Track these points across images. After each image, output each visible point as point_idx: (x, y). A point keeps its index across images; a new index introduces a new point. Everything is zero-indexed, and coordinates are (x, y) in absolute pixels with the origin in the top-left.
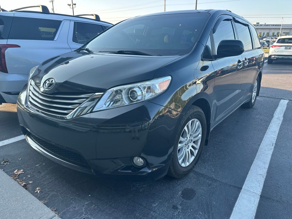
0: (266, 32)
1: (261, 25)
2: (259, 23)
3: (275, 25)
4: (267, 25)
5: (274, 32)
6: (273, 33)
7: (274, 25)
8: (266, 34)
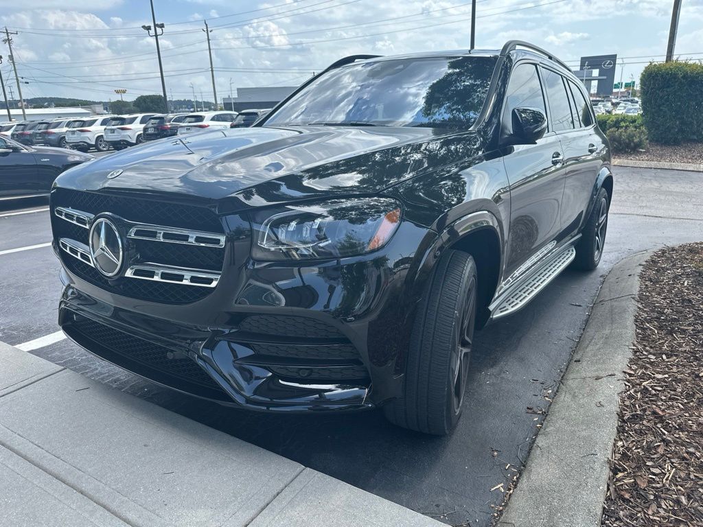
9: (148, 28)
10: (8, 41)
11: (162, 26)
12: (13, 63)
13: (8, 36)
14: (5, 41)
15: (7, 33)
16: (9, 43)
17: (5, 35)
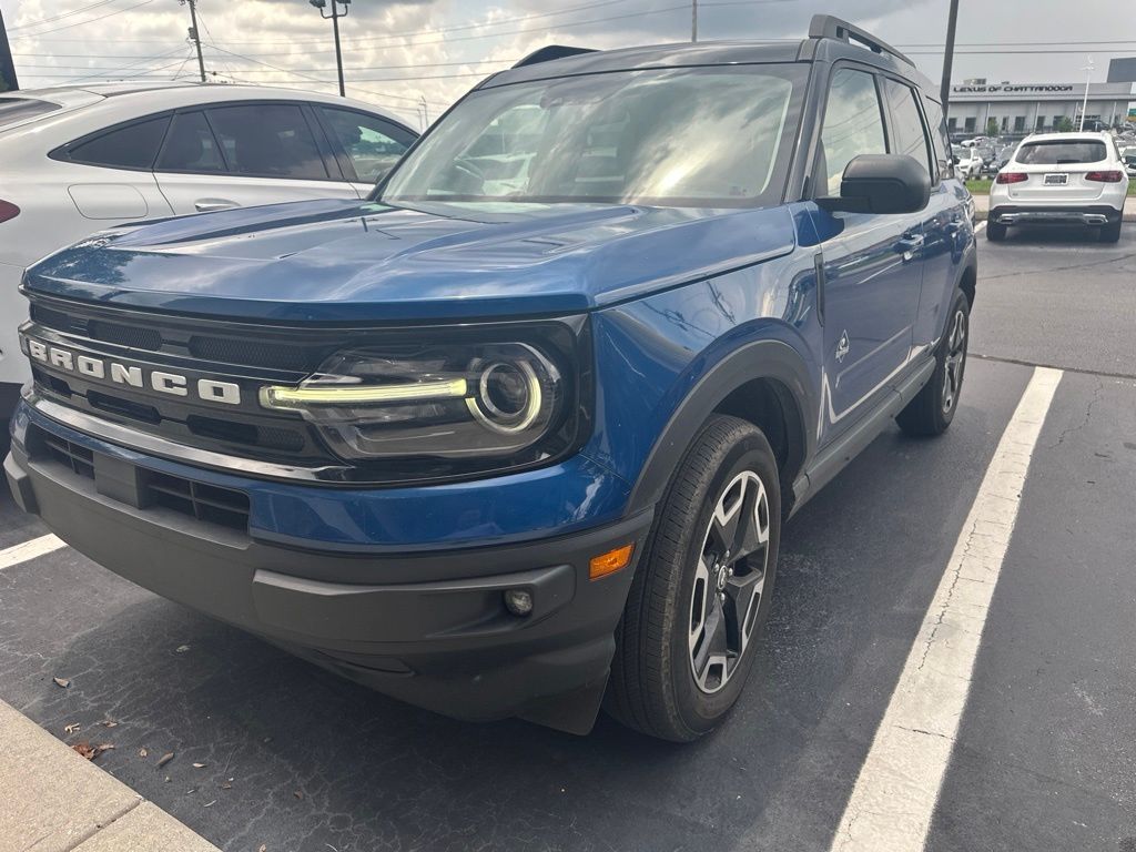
0: (1012, 114)
1: (995, 89)
2: (984, 81)
3: (1047, 89)
4: (1016, 89)
5: (1042, 115)
6: (1041, 120)
7: (1041, 89)
8: (1011, 123)
9: (321, 4)
12: (198, 43)
16: (191, 5)
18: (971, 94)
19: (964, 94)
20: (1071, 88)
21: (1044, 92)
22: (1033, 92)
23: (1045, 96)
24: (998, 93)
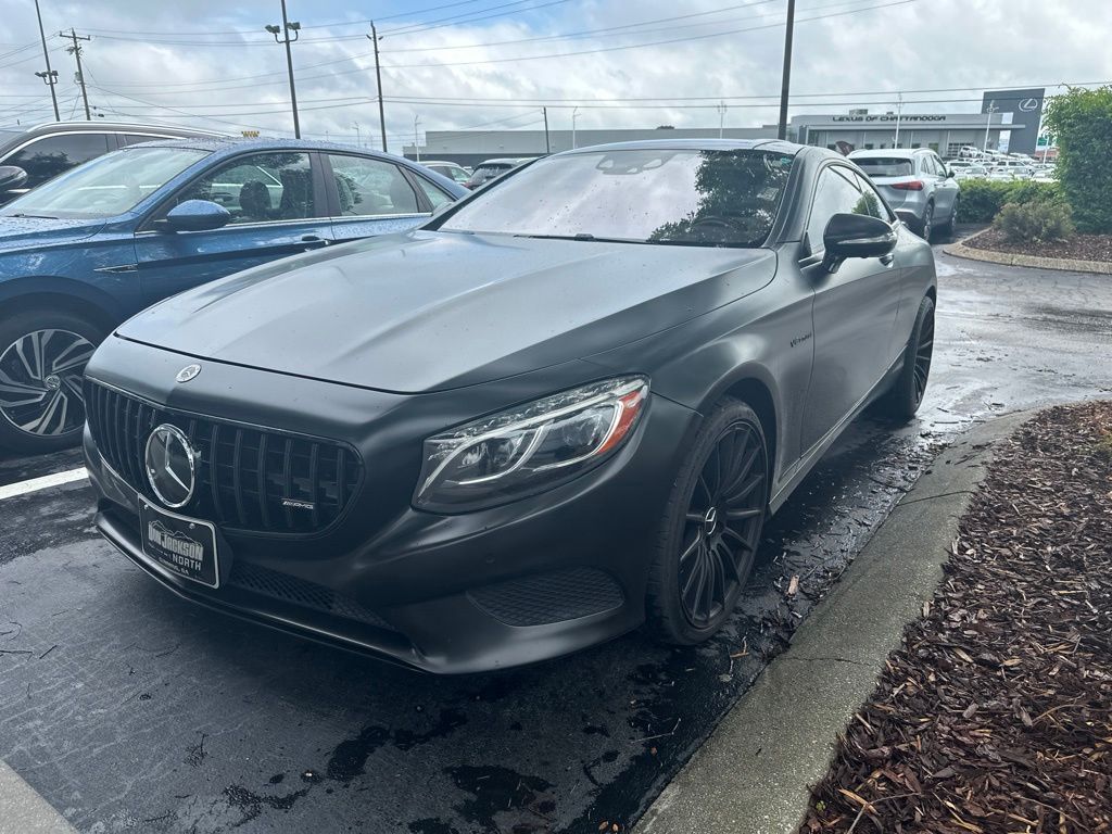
1: (872, 120)
3: (922, 119)
7: (916, 118)
9: (275, 30)
10: (76, 49)
11: (296, 27)
12: (83, 84)
13: (75, 42)
14: (71, 50)
15: (75, 38)
16: (77, 54)
17: (72, 40)
18: (847, 123)
19: (843, 123)
20: (944, 118)
21: (918, 121)
22: (909, 122)
23: (919, 125)
24: (875, 122)
